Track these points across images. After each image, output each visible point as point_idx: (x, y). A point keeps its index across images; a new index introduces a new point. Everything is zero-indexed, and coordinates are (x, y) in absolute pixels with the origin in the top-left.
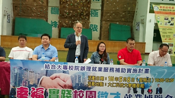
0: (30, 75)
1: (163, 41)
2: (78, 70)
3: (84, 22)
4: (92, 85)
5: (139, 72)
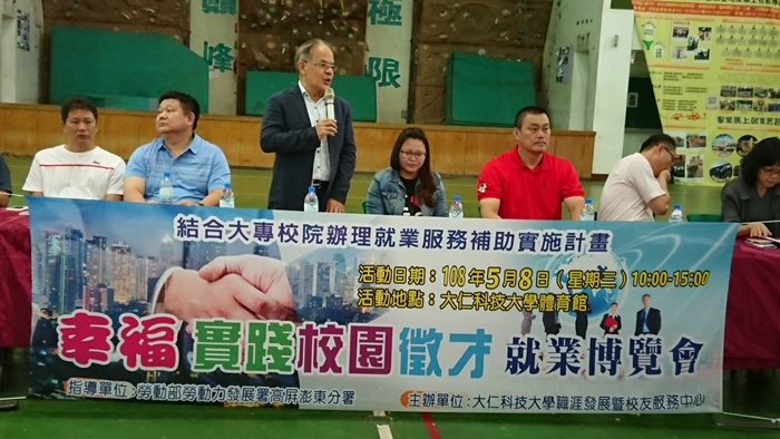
0: (114, 264)
2: (317, 242)
3: (343, 49)
4: (374, 301)
5: (570, 246)
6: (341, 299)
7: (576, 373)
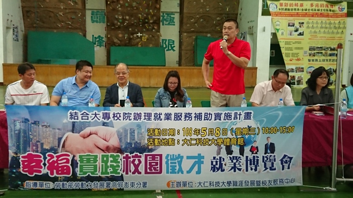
0: (43, 132)
1: (287, 64)
2: (129, 120)
3: (151, 36)
4: (154, 143)
5: (236, 118)
6: (140, 143)
7: (240, 171)
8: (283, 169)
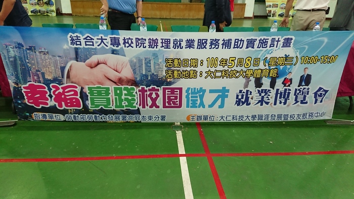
0: (42, 60)
2: (144, 47)
4: (173, 76)
5: (272, 45)
6: (157, 75)
7: (268, 104)
8: (315, 103)
